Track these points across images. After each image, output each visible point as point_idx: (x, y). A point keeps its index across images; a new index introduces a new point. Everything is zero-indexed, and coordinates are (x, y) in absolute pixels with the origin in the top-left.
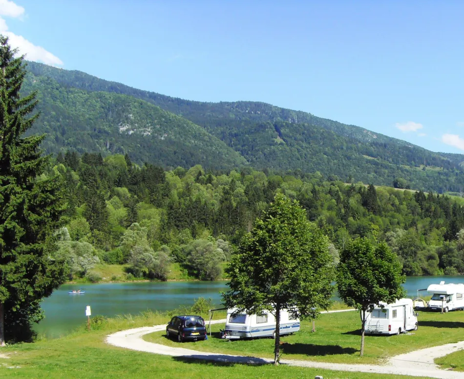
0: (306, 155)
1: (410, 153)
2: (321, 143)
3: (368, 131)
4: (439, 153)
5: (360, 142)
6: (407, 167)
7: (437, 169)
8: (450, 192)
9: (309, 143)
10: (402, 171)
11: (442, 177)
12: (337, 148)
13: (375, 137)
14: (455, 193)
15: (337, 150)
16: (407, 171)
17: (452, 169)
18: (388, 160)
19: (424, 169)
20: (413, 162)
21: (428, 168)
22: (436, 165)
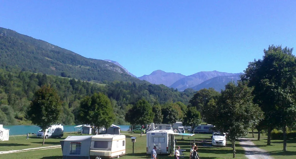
0: (10, 55)
1: (73, 58)
2: (20, 49)
3: (49, 44)
4: (89, 59)
5: (44, 50)
6: (71, 66)
7: (88, 67)
8: (94, 81)
9: (13, 48)
10: (68, 67)
11: (90, 72)
12: (30, 53)
13: (53, 47)
14: (97, 81)
15: (29, 53)
16: (71, 68)
17: (96, 68)
18: (60, 61)
19: (80, 67)
20: (74, 63)
21: (82, 67)
22: (87, 65)
